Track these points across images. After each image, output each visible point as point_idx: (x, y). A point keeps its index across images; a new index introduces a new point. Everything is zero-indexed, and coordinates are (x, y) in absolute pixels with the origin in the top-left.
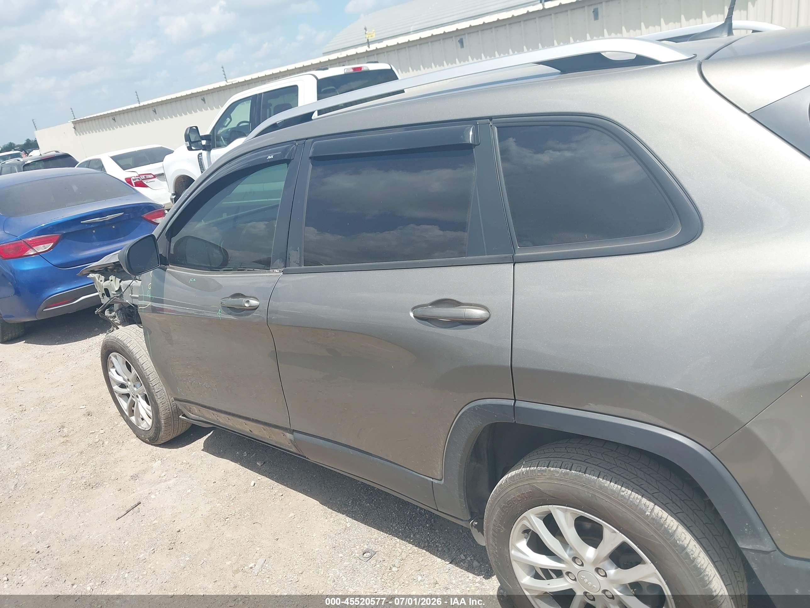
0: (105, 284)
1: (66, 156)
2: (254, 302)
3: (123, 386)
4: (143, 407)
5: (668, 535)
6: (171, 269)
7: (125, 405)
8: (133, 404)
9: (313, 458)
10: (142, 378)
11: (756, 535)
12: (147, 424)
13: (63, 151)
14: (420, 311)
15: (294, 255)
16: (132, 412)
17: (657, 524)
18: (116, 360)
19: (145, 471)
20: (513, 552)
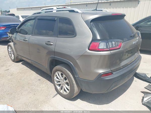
0: (9, 35)
1: (14, 14)
2: (27, 39)
3: (10, 52)
4: (13, 56)
5: (69, 75)
6: (18, 33)
7: (10, 55)
8: (11, 55)
9: (34, 65)
10: (13, 51)
11: (77, 75)
12: (13, 58)
13: (13, 13)
14: (46, 43)
15: (33, 33)
16: (11, 56)
17: (68, 74)
18: (9, 47)
19: (11, 65)
20: (54, 78)
